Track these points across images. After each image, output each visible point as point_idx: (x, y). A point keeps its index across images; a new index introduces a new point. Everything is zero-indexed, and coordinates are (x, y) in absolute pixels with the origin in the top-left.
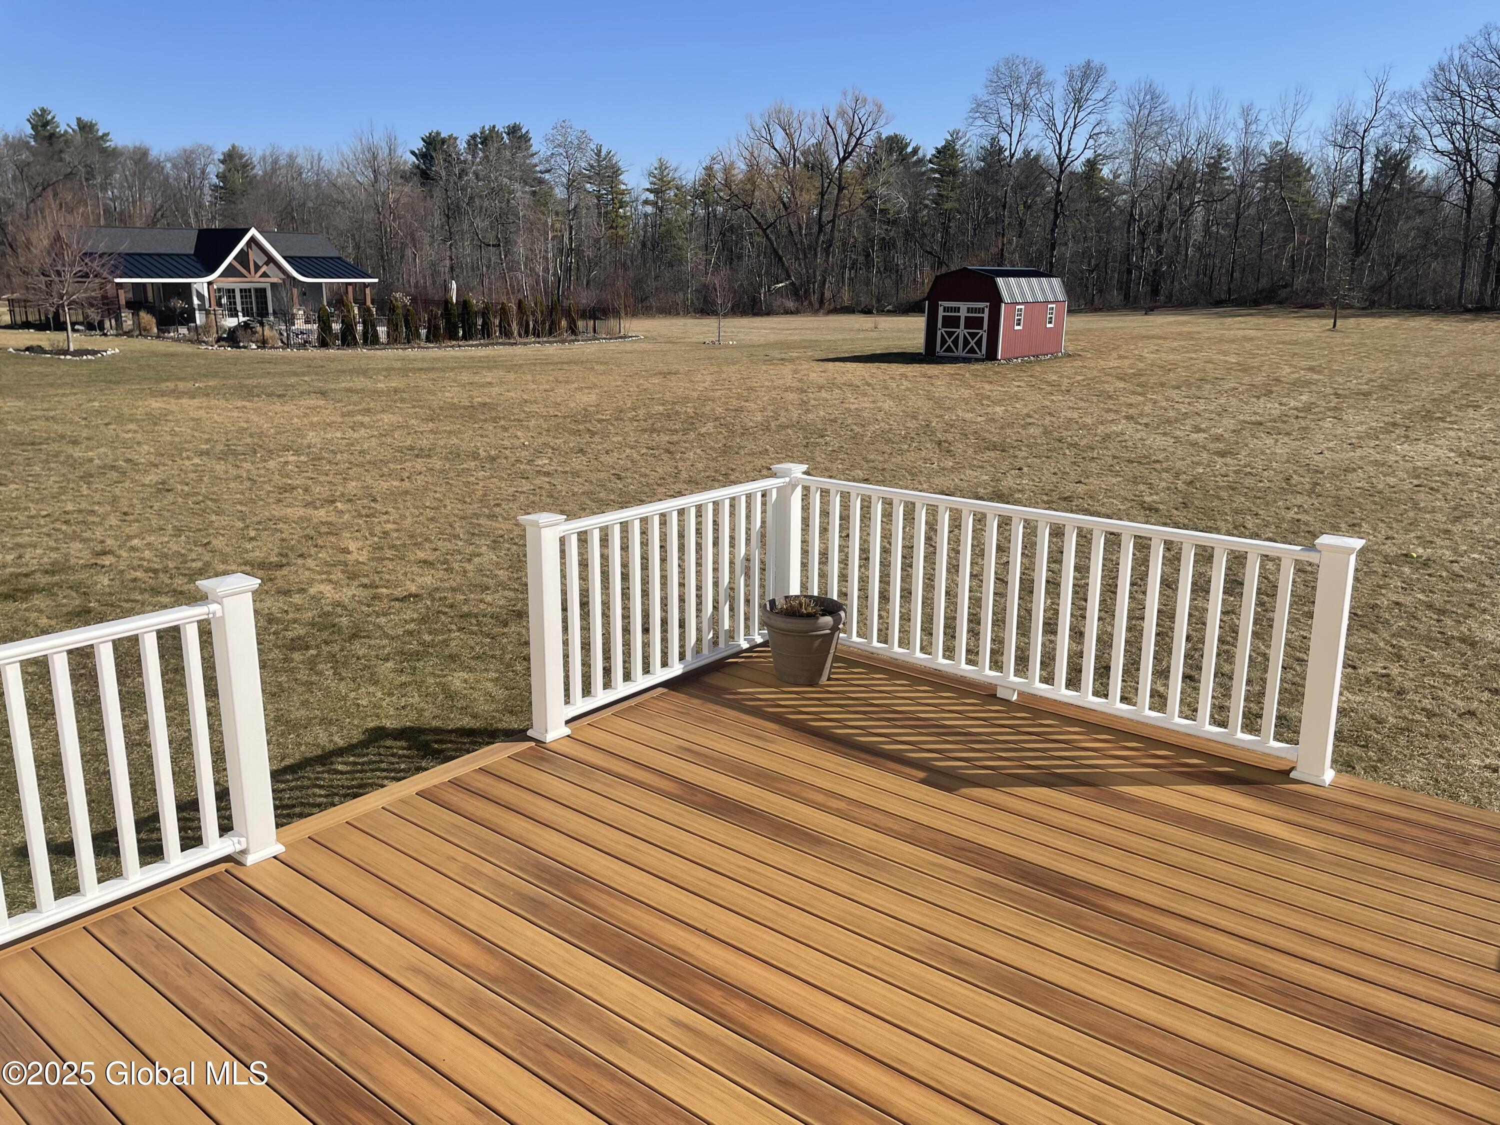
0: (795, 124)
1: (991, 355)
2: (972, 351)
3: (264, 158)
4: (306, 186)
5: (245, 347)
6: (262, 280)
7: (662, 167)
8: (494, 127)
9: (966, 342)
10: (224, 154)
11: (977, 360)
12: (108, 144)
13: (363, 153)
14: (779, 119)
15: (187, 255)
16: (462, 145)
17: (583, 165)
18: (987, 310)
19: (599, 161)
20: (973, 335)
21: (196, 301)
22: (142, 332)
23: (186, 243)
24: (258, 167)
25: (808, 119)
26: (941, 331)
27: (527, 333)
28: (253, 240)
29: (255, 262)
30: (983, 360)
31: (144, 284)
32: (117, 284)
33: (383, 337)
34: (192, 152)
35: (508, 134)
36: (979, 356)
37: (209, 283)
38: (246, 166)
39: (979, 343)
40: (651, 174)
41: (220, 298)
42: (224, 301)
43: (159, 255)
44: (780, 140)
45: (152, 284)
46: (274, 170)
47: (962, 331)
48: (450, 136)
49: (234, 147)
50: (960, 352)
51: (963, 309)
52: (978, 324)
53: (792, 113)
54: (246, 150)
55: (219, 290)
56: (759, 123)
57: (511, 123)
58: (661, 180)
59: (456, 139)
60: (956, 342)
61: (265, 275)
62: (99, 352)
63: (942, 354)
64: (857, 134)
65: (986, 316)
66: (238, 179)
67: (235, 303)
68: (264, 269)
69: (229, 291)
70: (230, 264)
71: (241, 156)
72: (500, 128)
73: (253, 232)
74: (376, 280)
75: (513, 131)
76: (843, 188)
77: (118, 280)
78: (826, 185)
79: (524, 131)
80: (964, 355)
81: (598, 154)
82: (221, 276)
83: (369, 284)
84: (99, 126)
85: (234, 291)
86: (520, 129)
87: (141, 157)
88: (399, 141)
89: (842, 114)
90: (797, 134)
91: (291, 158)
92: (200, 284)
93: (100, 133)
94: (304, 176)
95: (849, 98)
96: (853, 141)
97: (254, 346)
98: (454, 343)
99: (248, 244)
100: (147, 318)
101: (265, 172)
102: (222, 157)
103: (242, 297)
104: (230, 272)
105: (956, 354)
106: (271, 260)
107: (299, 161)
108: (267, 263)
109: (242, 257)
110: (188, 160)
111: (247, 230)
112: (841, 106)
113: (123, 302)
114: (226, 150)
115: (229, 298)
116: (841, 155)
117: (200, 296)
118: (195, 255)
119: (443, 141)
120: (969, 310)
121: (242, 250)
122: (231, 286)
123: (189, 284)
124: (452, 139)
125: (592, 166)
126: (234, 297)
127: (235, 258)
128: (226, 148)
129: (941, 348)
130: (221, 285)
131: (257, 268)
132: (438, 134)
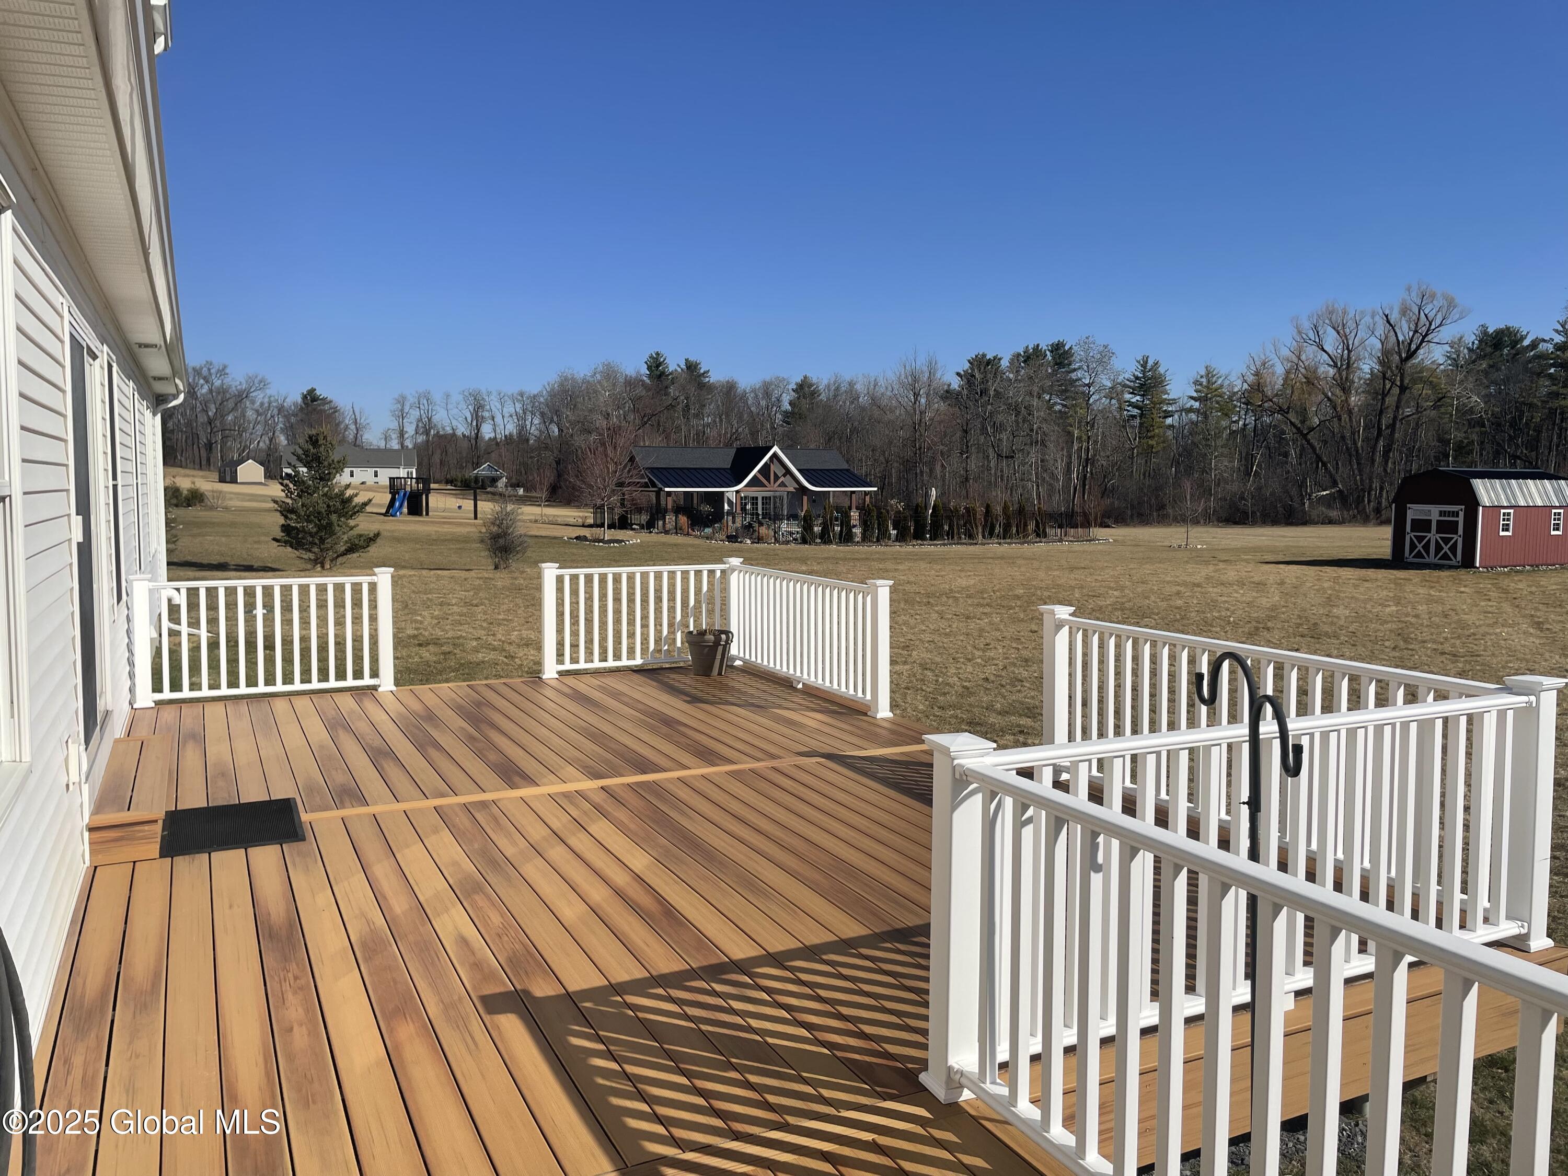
0: (1351, 325)
1: (1468, 562)
2: (1445, 557)
3: (828, 386)
4: (863, 409)
5: (741, 542)
6: (779, 489)
7: (1209, 374)
8: (1038, 345)
9: (1439, 548)
10: (797, 384)
11: (1451, 567)
12: (707, 379)
13: (906, 377)
14: (1330, 320)
15: (724, 469)
16: (1005, 363)
17: (1127, 376)
18: (1461, 514)
19: (1144, 372)
20: (1447, 541)
21: (726, 507)
22: (678, 530)
23: (725, 459)
24: (823, 394)
25: (1367, 319)
26: (1409, 536)
27: (991, 534)
28: (775, 455)
29: (775, 473)
30: (1456, 567)
31: (692, 493)
32: (667, 492)
33: (858, 539)
34: (770, 383)
35: (1052, 352)
36: (1454, 563)
37: (737, 492)
38: (814, 394)
39: (1453, 549)
40: (1196, 383)
41: (746, 504)
42: (749, 507)
43: (703, 469)
44: (1331, 342)
45: (698, 492)
46: (835, 396)
47: (1433, 536)
48: (995, 358)
49: (805, 377)
50: (1432, 559)
51: (1434, 512)
52: (1453, 528)
53: (1345, 313)
54: (814, 380)
55: (746, 497)
56: (1306, 325)
57: (1055, 340)
58: (1207, 387)
59: (1000, 359)
60: (1427, 547)
61: (783, 485)
62: (623, 541)
63: (1411, 560)
64: (1424, 329)
65: (1461, 519)
66: (805, 404)
67: (757, 509)
68: (782, 479)
69: (753, 498)
70: (755, 476)
71: (811, 385)
72: (1043, 346)
73: (775, 449)
74: (876, 489)
75: (1057, 348)
76: (1406, 388)
77: (667, 489)
78: (1388, 387)
79: (1067, 348)
80: (1436, 561)
81: (1144, 365)
82: (746, 486)
83: (870, 492)
84: (702, 365)
85: (757, 498)
86: (1064, 346)
87: (730, 387)
88: (939, 365)
89: (1404, 312)
90: (1353, 334)
91: (851, 384)
92: (730, 492)
93: (702, 371)
94: (861, 400)
95: (1414, 294)
96: (1417, 341)
97: (749, 542)
98: (919, 542)
99: (771, 458)
100: (683, 519)
101: (828, 399)
102: (795, 387)
103: (763, 504)
104: (755, 482)
105: (1427, 560)
106: (788, 472)
107: (858, 387)
108: (784, 475)
109: (765, 470)
110: (766, 390)
111: (771, 447)
112: (1404, 301)
113: (670, 507)
114: (799, 380)
115: (753, 504)
116: (1404, 355)
117: (730, 503)
118: (730, 469)
119: (989, 362)
120: (1442, 513)
121: (766, 463)
122: (754, 494)
123: (723, 492)
124: (997, 359)
125: (1137, 378)
126: (757, 504)
127: (759, 471)
128: (799, 379)
129: (1411, 553)
130: (747, 494)
131: (777, 478)
132: (984, 355)
